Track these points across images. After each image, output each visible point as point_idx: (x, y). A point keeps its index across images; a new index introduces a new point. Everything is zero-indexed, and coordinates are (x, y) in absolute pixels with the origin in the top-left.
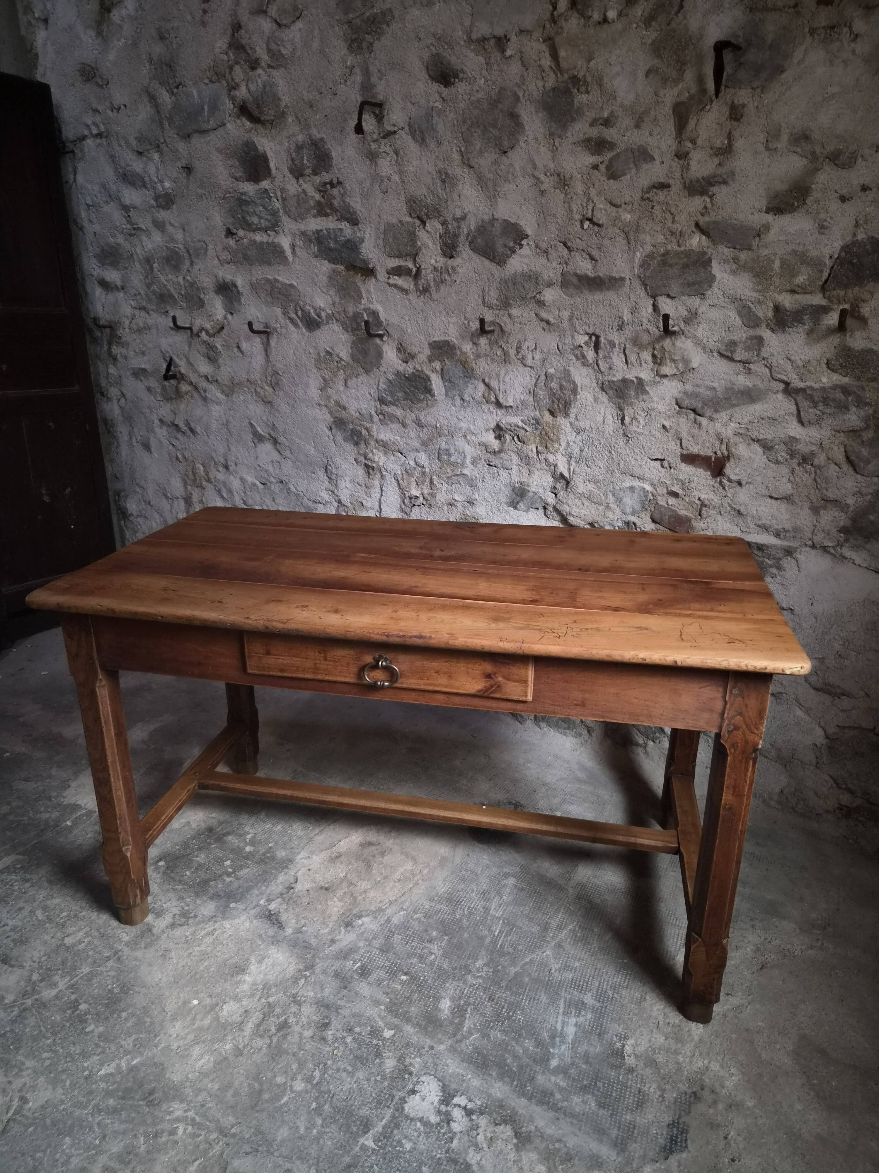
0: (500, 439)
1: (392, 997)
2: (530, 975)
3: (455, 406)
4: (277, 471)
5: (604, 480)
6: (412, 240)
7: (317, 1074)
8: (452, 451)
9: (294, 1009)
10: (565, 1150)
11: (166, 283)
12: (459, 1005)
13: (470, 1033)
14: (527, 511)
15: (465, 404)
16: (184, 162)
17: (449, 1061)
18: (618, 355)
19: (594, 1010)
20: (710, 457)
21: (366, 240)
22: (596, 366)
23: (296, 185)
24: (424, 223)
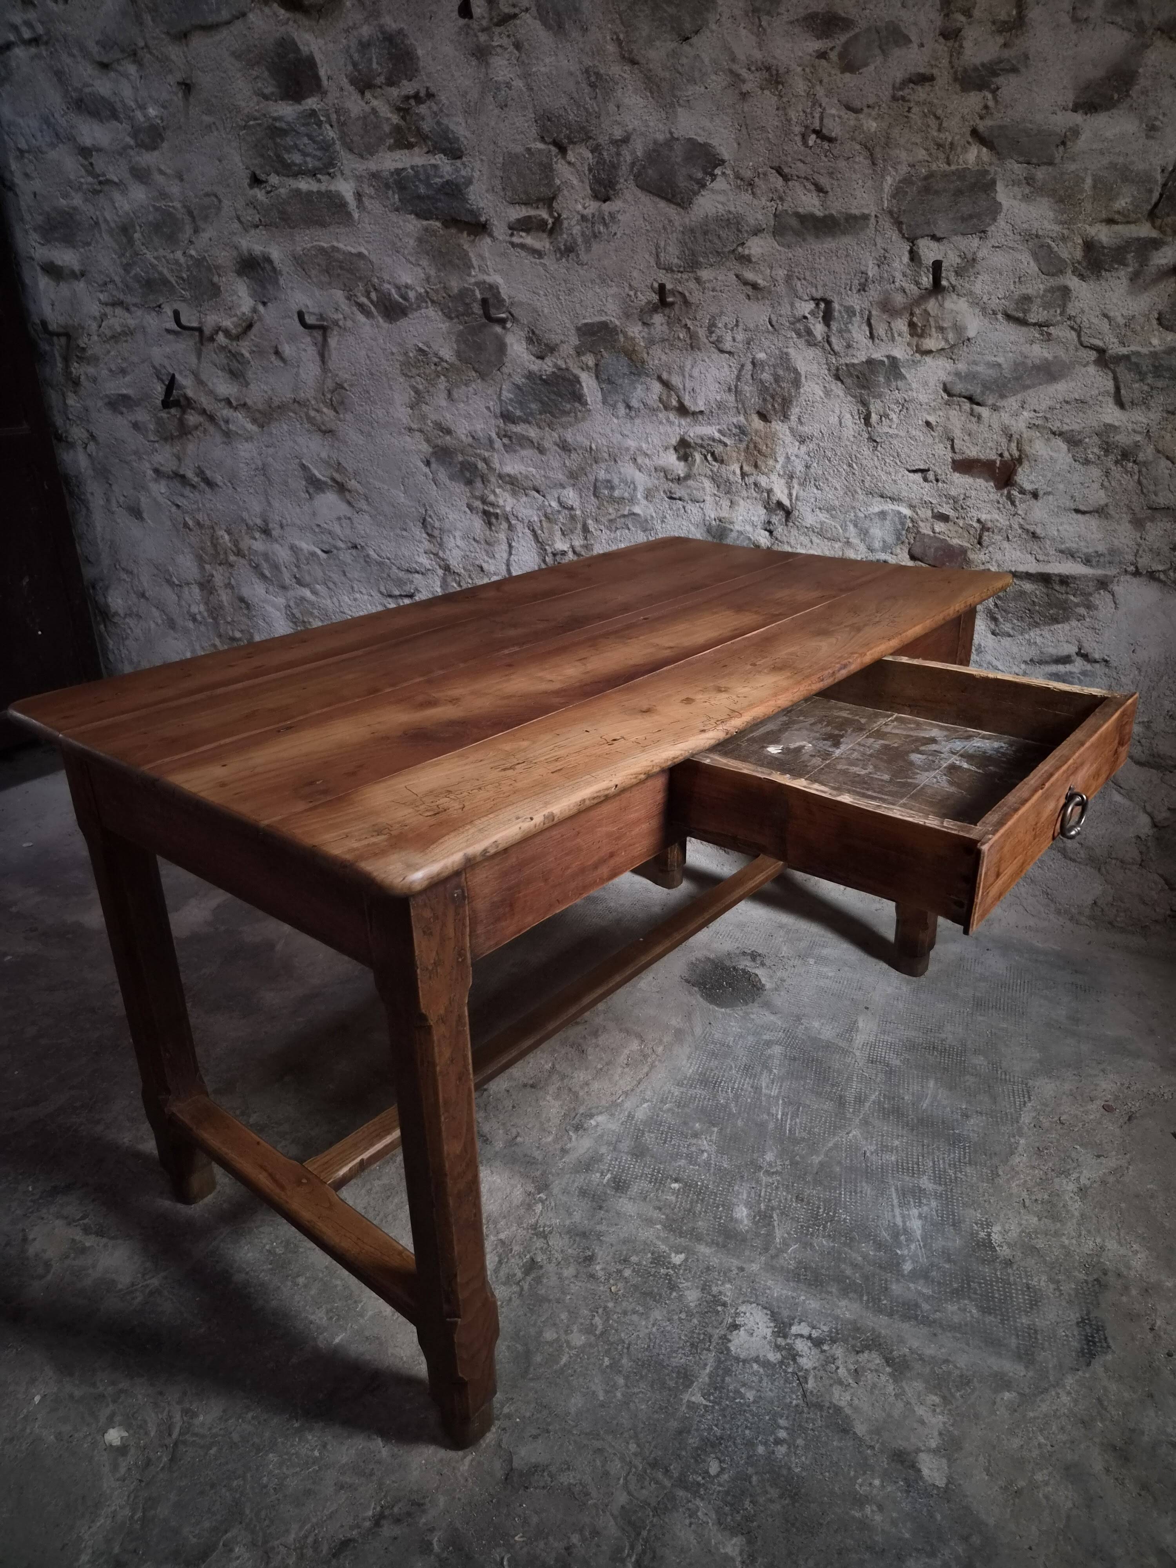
0: (686, 460)
1: (667, 1211)
2: (839, 1163)
3: (618, 418)
4: (348, 531)
5: (842, 506)
6: (547, 177)
7: (597, 1320)
8: (616, 481)
9: (539, 1243)
10: (957, 1372)
11: (156, 262)
12: (760, 1211)
13: (786, 1244)
15: (633, 413)
16: (179, 76)
17: (770, 1283)
18: (859, 327)
19: (938, 1196)
20: (994, 462)
21: (475, 181)
22: (826, 345)
23: (360, 102)
24: (563, 150)
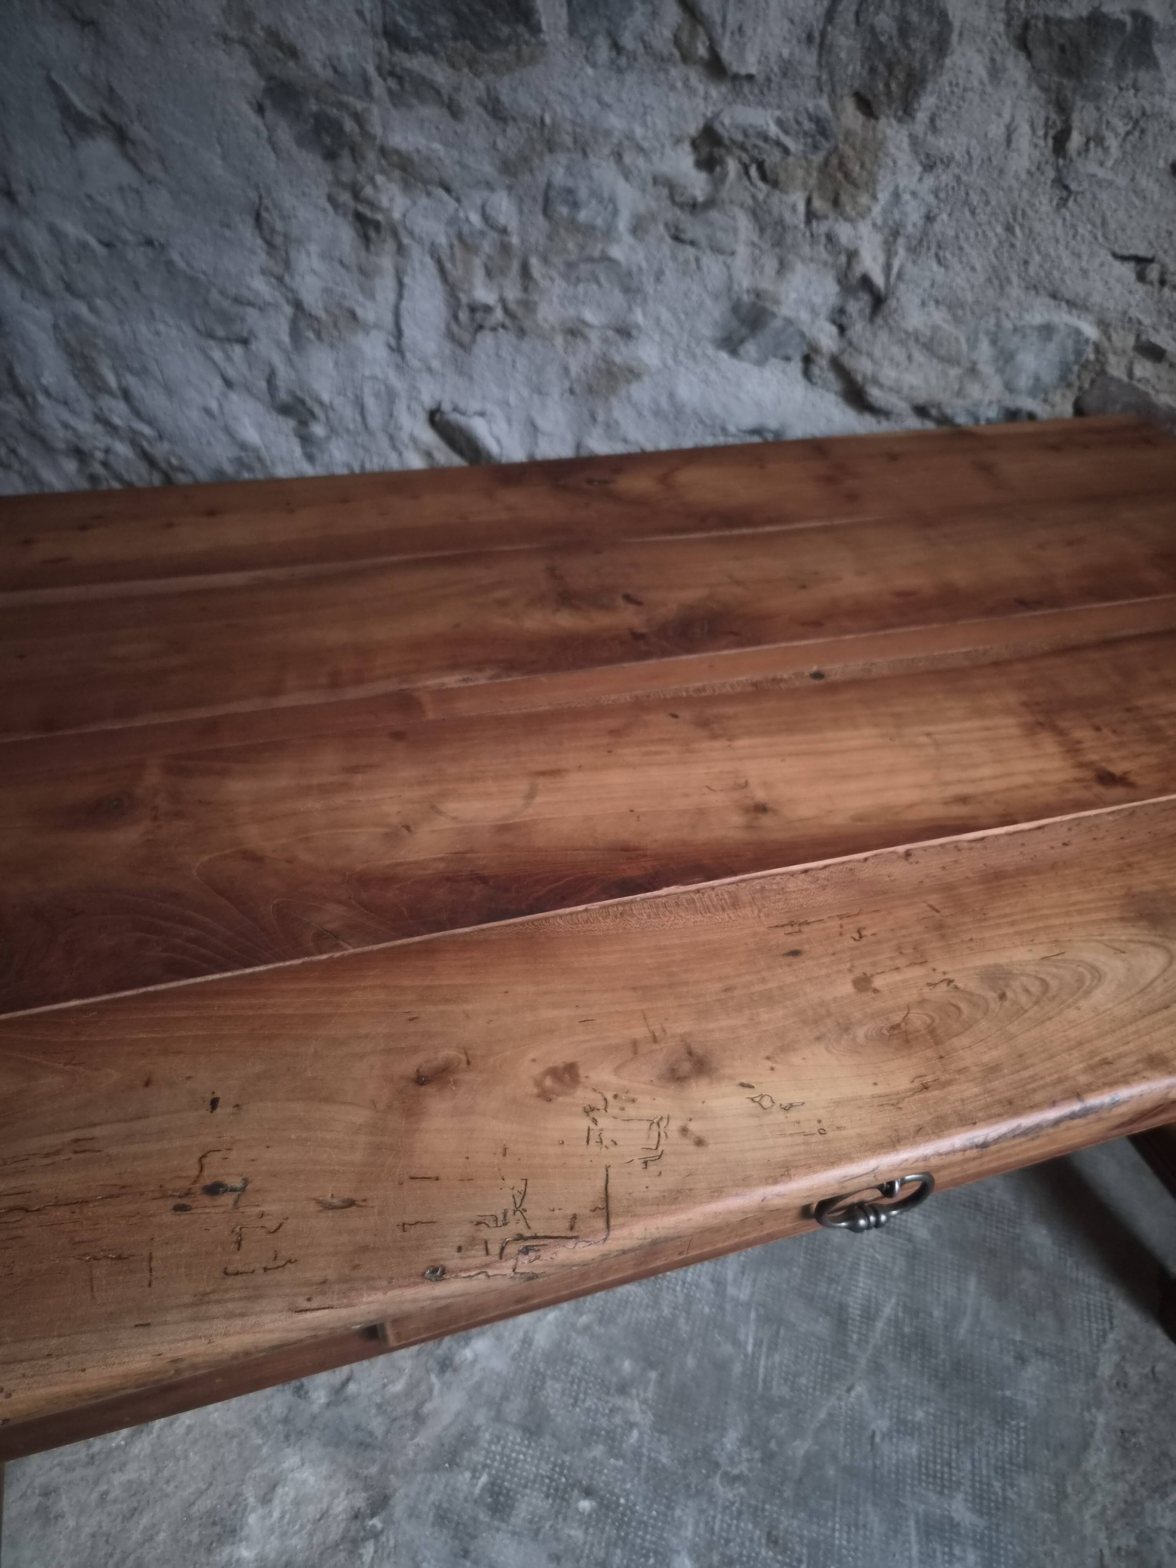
0: (711, 170)
3: (594, 66)
4: (136, 214)
5: (977, 302)
8: (583, 193)
14: (760, 362)
15: (623, 61)
